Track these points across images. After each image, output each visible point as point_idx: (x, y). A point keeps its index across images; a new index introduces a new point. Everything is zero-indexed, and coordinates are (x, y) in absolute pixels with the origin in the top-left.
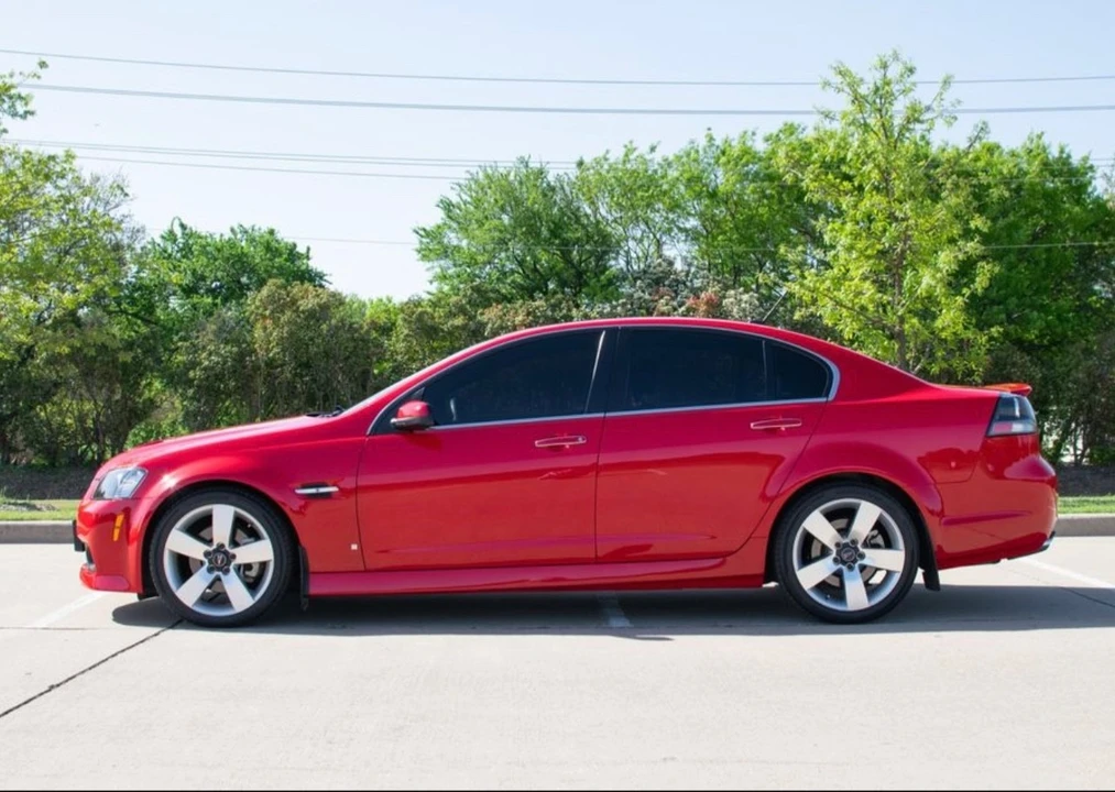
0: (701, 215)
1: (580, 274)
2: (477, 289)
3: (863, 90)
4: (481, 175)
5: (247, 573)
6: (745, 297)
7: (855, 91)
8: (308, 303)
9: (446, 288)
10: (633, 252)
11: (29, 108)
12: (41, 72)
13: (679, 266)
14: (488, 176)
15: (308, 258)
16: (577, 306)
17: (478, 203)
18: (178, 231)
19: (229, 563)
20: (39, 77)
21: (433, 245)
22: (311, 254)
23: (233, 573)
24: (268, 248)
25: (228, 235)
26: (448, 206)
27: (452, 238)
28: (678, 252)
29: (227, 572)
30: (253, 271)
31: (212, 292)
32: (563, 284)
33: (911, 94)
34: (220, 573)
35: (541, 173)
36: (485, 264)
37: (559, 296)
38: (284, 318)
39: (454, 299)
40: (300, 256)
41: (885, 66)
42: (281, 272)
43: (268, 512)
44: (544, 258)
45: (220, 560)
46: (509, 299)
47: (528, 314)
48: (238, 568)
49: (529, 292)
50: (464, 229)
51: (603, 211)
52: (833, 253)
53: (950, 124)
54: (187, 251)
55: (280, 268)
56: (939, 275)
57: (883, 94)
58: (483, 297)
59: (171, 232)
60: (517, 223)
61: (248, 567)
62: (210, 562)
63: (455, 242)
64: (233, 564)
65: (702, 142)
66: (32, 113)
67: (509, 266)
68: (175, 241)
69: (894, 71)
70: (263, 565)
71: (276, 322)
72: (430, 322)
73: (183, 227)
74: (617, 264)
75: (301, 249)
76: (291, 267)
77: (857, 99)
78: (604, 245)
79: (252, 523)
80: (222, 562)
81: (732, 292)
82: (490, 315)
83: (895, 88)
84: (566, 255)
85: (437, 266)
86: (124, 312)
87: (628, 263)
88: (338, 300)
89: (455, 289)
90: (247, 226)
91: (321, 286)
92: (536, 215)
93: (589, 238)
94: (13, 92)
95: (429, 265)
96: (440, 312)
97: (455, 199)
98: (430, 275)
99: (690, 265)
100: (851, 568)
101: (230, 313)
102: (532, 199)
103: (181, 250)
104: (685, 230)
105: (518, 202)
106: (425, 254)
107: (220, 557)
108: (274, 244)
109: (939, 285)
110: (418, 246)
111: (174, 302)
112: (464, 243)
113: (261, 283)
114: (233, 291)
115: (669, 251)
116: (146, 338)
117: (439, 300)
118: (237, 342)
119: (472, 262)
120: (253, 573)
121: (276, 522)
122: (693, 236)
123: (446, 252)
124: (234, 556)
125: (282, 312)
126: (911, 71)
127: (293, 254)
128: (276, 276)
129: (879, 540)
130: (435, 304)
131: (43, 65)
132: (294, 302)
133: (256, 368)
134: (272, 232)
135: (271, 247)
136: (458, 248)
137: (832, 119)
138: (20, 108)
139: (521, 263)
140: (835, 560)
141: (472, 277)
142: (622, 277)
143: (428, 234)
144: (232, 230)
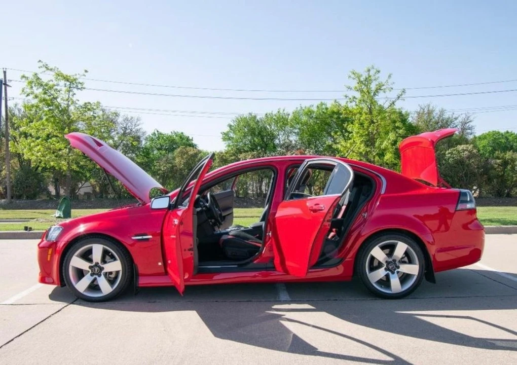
0: (299, 129)
1: (266, 145)
2: (238, 149)
3: (362, 79)
4: (239, 118)
5: (110, 276)
6: (312, 151)
7: (359, 79)
8: (191, 153)
9: (230, 149)
10: (281, 139)
11: (84, 86)
12: (86, 74)
13: (293, 142)
14: (241, 118)
15: (192, 140)
16: (266, 153)
17: (238, 125)
18: (156, 133)
19: (101, 272)
20: (85, 76)
21: (226, 137)
22: (193, 139)
23: (103, 276)
24: (181, 137)
25: (170, 134)
26: (230, 126)
27: (232, 135)
28: (293, 138)
29: (100, 276)
30: (176, 143)
31: (166, 150)
32: (262, 148)
33: (378, 80)
34: (97, 276)
35: (255, 117)
36: (240, 142)
37: (260, 151)
38: (185, 157)
39: (232, 152)
40: (190, 140)
41: (369, 71)
42: (184, 144)
43: (119, 248)
44: (256, 140)
45: (97, 270)
46: (247, 152)
47: (252, 156)
48: (106, 274)
49: (252, 150)
50: (234, 133)
51: (273, 127)
52: (351, 134)
53: (390, 91)
54: (158, 138)
55: (184, 143)
56: (390, 141)
57: (368, 80)
58: (239, 151)
59: (154, 133)
60: (249, 130)
61: (111, 273)
62: (92, 271)
63: (232, 136)
64: (103, 272)
65: (299, 108)
66: (84, 88)
67: (247, 143)
68: (155, 135)
69: (372, 72)
70: (117, 272)
71: (182, 158)
72: (224, 158)
73: (158, 131)
74: (277, 141)
75: (190, 138)
76: (187, 143)
77: (360, 82)
78: (273, 137)
79: (112, 253)
80: (98, 271)
81: (308, 150)
82: (241, 156)
83: (373, 78)
84: (263, 139)
85: (227, 142)
86: (141, 155)
87: (280, 142)
88: (200, 152)
89: (232, 149)
90: (176, 131)
91: (196, 148)
92: (255, 129)
93: (269, 135)
94: (77, 81)
95: (225, 142)
96: (228, 155)
97: (232, 124)
98: (226, 145)
99: (297, 142)
100: (393, 273)
101: (170, 155)
102: (252, 124)
103: (157, 138)
104: (295, 133)
105: (249, 125)
106: (224, 139)
107: (97, 269)
108: (183, 137)
109: (389, 145)
110: (222, 137)
111: (155, 152)
112: (235, 136)
113: (179, 147)
114: (171, 149)
115: (291, 139)
116: (147, 162)
117: (228, 152)
118: (171, 163)
119: (237, 141)
120: (113, 276)
121: (123, 252)
122: (297, 134)
123: (230, 139)
124: (103, 268)
125: (184, 155)
126: (379, 72)
127: (188, 139)
128: (182, 145)
129: (406, 259)
130: (226, 153)
131: (86, 71)
132: (187, 152)
133: (177, 171)
134: (182, 133)
135: (182, 137)
136: (233, 138)
137: (351, 89)
138: (80, 86)
139: (250, 142)
140: (386, 269)
141: (237, 146)
142: (278, 145)
143: (225, 134)
144: (171, 132)
